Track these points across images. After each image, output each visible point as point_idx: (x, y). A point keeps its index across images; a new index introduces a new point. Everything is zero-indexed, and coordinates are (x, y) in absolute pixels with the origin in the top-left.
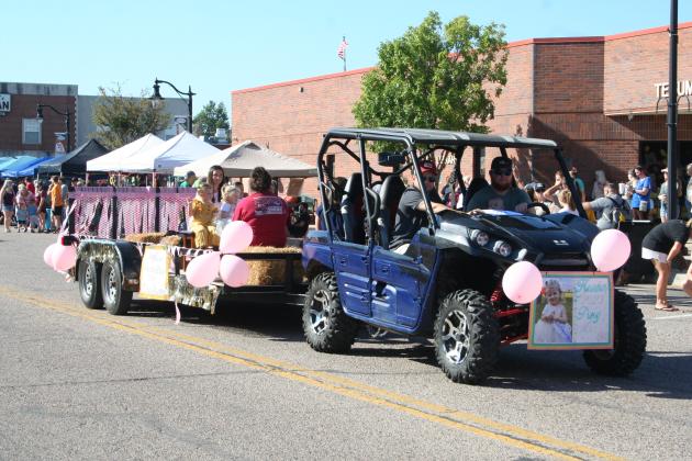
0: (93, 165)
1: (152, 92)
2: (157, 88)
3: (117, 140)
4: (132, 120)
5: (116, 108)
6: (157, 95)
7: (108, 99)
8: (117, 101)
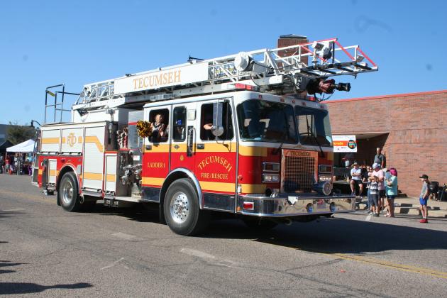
0: (9, 150)
1: (30, 124)
2: (32, 123)
3: (15, 141)
4: (21, 134)
5: (15, 129)
6: (32, 125)
7: (13, 126)
8: (16, 127)
